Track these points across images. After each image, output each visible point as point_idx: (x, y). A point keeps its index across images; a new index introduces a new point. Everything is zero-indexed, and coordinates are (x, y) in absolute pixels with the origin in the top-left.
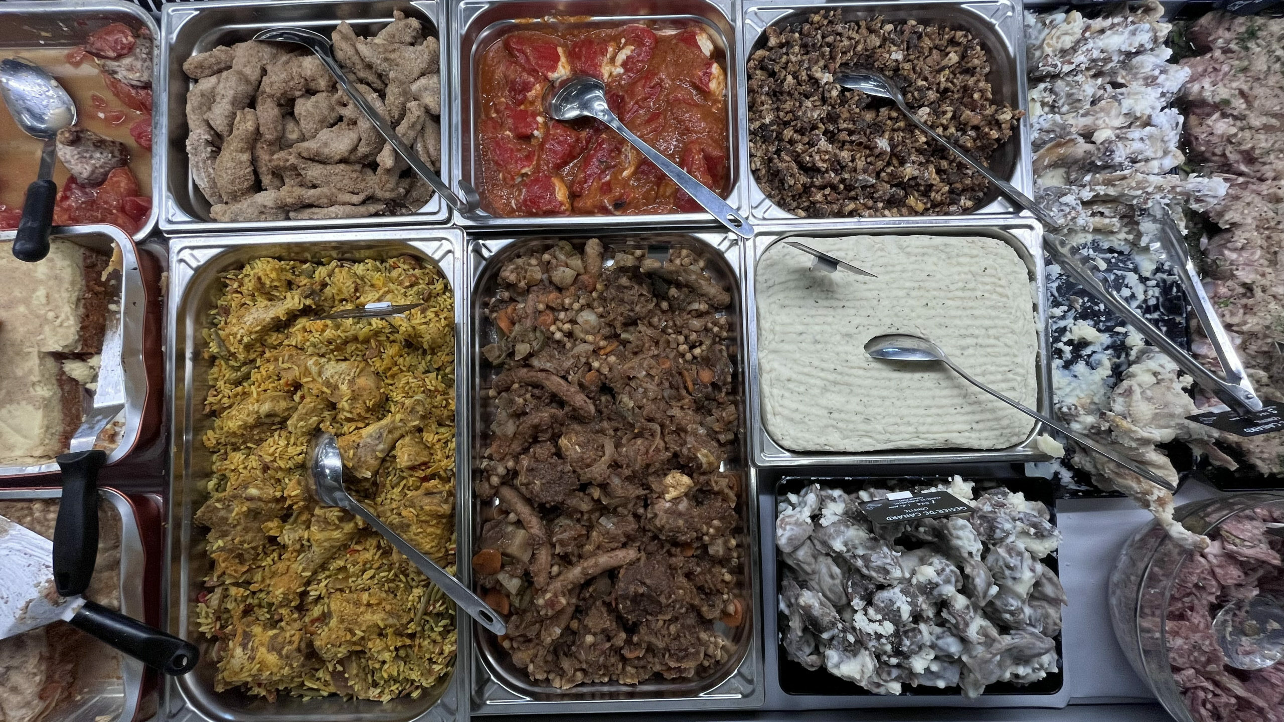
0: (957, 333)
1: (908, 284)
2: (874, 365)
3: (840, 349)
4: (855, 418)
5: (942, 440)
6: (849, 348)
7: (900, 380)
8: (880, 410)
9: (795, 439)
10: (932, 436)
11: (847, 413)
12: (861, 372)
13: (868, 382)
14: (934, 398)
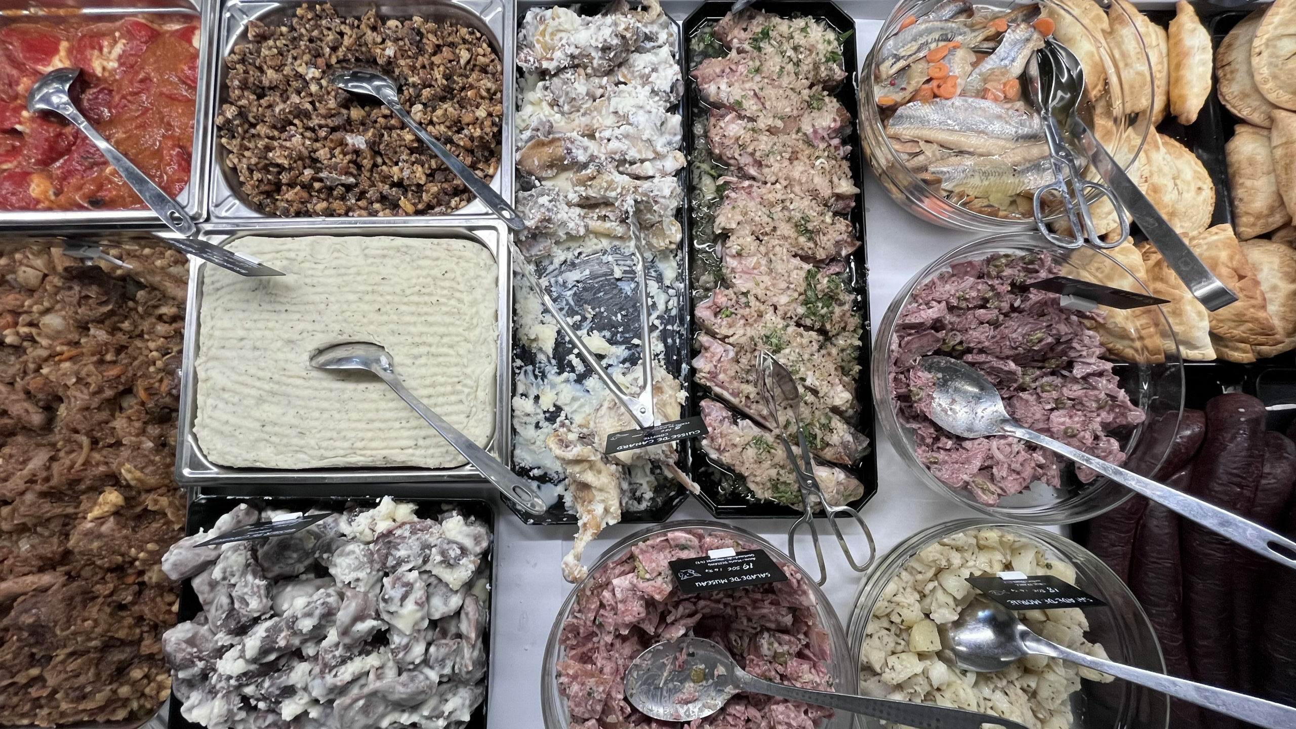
0: (410, 340)
1: (362, 288)
2: (315, 374)
3: (280, 355)
4: (289, 431)
5: (380, 457)
6: (291, 356)
7: (343, 391)
8: (316, 423)
9: (222, 454)
10: (369, 452)
11: (282, 425)
12: (299, 382)
13: (307, 392)
14: (377, 410)
